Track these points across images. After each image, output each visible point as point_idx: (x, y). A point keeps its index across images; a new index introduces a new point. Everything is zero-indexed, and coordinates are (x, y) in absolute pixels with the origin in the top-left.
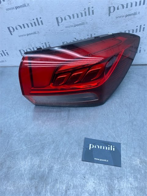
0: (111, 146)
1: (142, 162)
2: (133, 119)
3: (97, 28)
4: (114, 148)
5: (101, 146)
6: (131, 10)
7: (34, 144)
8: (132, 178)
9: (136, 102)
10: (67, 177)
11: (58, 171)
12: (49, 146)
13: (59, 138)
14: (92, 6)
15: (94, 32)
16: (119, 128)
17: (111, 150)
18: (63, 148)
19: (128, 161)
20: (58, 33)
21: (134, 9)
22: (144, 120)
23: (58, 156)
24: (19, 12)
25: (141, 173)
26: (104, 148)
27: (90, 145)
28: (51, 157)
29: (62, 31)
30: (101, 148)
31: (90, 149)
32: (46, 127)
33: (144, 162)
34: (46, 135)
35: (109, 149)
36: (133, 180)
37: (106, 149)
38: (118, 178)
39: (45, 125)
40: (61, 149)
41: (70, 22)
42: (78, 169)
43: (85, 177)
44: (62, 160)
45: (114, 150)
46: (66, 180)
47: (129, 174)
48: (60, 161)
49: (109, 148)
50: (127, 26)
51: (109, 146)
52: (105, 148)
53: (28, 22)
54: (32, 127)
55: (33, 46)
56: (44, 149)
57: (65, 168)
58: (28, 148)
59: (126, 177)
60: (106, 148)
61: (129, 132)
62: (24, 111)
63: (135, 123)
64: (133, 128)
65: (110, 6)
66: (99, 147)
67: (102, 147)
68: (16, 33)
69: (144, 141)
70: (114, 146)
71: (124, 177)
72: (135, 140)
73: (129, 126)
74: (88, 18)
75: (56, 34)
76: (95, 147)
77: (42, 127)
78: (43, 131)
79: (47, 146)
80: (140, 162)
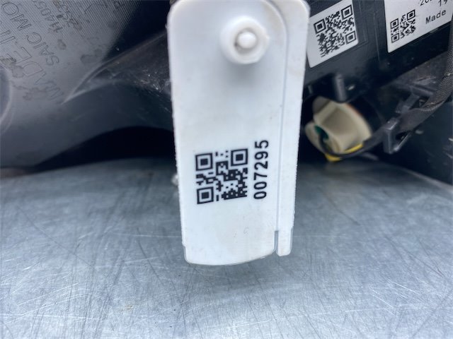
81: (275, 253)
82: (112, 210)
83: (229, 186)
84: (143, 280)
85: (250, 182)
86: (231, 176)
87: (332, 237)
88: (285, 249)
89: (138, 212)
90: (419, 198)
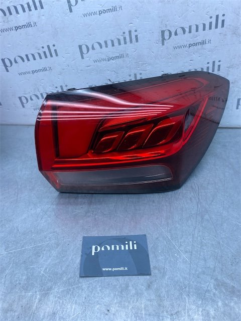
0: (131, 242)
1: (218, 285)
2: (203, 210)
3: (144, 64)
4: (135, 245)
5: (113, 246)
6: (197, 37)
7: (22, 247)
8: (198, 315)
9: (209, 183)
10: (75, 309)
11: (58, 297)
12: (49, 251)
13: (68, 238)
14: (135, 28)
15: (140, 70)
16: (179, 223)
17: (131, 248)
18: (75, 256)
19: (193, 282)
20: (81, 70)
21: (201, 35)
22: (224, 212)
23: (63, 269)
24: (21, 34)
25: (218, 305)
26: (118, 249)
27: (94, 247)
28: (49, 270)
29: (89, 68)
30: (113, 249)
31: (93, 254)
32: (49, 219)
33: (222, 285)
34: (45, 233)
35: (127, 248)
36: (201, 318)
37: (123, 248)
38: (172, 315)
39: (46, 216)
40: (70, 258)
41: (101, 53)
42: (97, 295)
43: (108, 311)
44: (69, 276)
45: (135, 248)
46: (72, 315)
47: (194, 307)
48: (65, 279)
49: (127, 246)
50: (191, 62)
52: (120, 247)
53: (35, 52)
54: (23, 218)
55: (42, 91)
56: (40, 256)
57: (73, 293)
58: (10, 255)
59: (188, 312)
60: (123, 246)
61: (196, 231)
62: (14, 192)
63: (207, 217)
64: (203, 225)
65: (164, 29)
66: (109, 249)
67: (115, 247)
68: (14, 69)
69: (222, 248)
70: (135, 242)
71: (185, 313)
72: (206, 245)
73: (196, 222)
74: (130, 48)
75: (79, 71)
77: (42, 219)
78: (42, 225)
79: (45, 252)
80: (214, 285)
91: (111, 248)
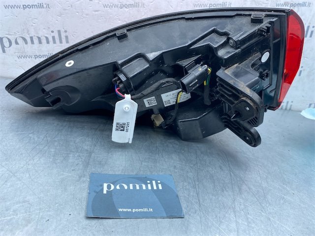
0: (154, 182)
5: (131, 185)
17: (155, 188)
20: (87, 15)
26: (138, 188)
27: (105, 185)
30: (131, 188)
31: (105, 192)
35: (150, 188)
37: (144, 188)
49: (149, 185)
51: (149, 182)
52: (141, 187)
55: (32, 33)
60: (144, 186)
66: (126, 187)
67: (134, 186)
70: (159, 182)
75: (84, 15)
76: (118, 187)
81: (128, 143)
82: (97, 129)
83: (121, 129)
84: (102, 143)
85: (125, 129)
86: (122, 127)
87: (145, 144)
88: (130, 142)
89: (103, 131)
90: (172, 141)
91: (129, 187)
